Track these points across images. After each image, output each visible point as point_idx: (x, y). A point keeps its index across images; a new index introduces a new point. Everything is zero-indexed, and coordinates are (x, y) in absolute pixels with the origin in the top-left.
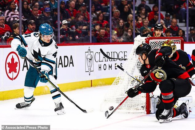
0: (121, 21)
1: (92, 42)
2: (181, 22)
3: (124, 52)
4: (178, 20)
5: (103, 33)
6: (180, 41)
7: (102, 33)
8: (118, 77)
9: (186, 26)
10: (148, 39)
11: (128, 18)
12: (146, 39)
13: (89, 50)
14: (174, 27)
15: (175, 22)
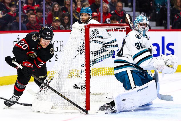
0: (56, 6)
1: (22, 30)
2: (126, 6)
3: (60, 41)
4: (124, 4)
5: (33, 19)
6: (126, 28)
7: (31, 19)
8: (52, 70)
9: (132, 11)
10: (88, 25)
11: (64, 2)
12: (85, 26)
13: (18, 39)
14: (119, 12)
15: (121, 7)
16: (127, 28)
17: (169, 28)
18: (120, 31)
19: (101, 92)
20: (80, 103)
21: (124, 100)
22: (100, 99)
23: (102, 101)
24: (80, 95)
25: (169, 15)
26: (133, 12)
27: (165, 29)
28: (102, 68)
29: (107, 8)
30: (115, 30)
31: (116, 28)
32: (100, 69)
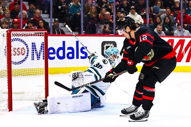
16: (45, 33)
17: (83, 33)
18: (39, 35)
19: (22, 91)
20: (3, 101)
21: (59, 103)
22: (21, 98)
23: (23, 100)
24: (3, 94)
25: (82, 22)
26: (50, 19)
27: (79, 34)
28: (23, 69)
29: (25, 14)
30: (34, 35)
31: (35, 33)
32: (21, 70)
